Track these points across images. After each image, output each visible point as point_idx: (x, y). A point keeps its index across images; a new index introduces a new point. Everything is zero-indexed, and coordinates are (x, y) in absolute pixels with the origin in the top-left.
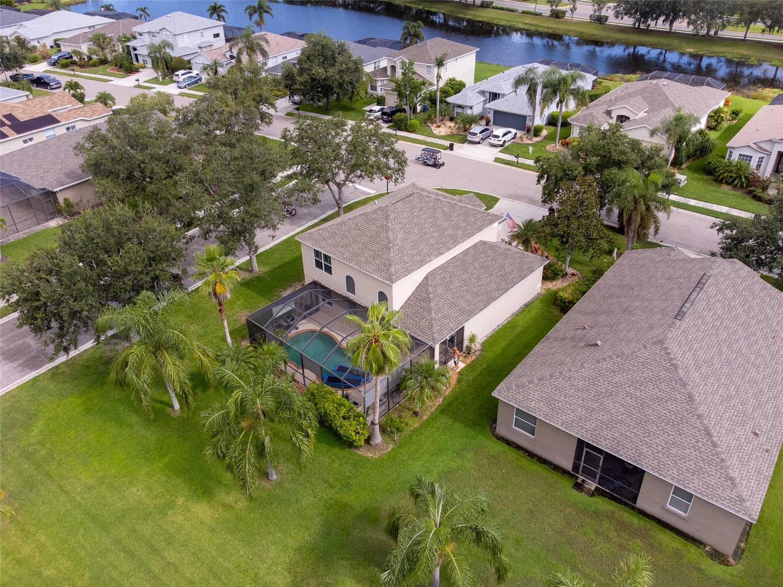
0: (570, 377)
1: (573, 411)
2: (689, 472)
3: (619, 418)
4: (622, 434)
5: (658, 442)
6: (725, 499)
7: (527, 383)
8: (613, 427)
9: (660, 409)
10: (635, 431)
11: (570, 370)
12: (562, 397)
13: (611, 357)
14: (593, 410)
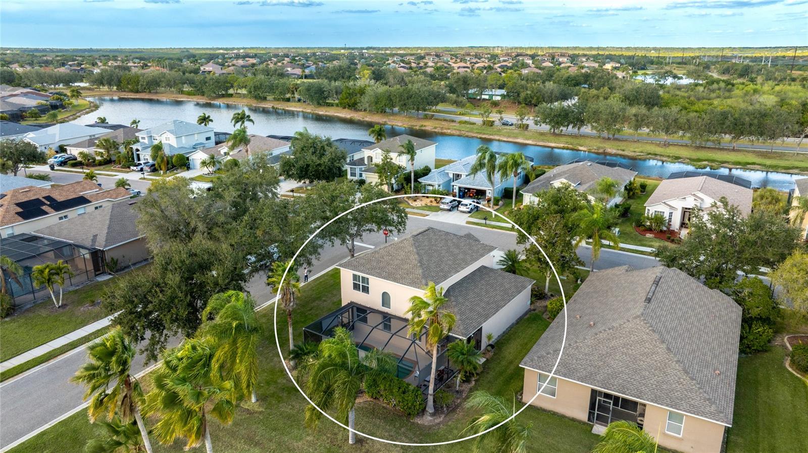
0: (578, 347)
1: (585, 369)
2: (679, 399)
3: (620, 370)
4: (625, 381)
5: (651, 382)
6: (707, 413)
7: (545, 354)
8: (617, 377)
9: (648, 360)
10: (633, 377)
11: (576, 342)
12: (575, 361)
13: (605, 330)
14: (600, 367)
